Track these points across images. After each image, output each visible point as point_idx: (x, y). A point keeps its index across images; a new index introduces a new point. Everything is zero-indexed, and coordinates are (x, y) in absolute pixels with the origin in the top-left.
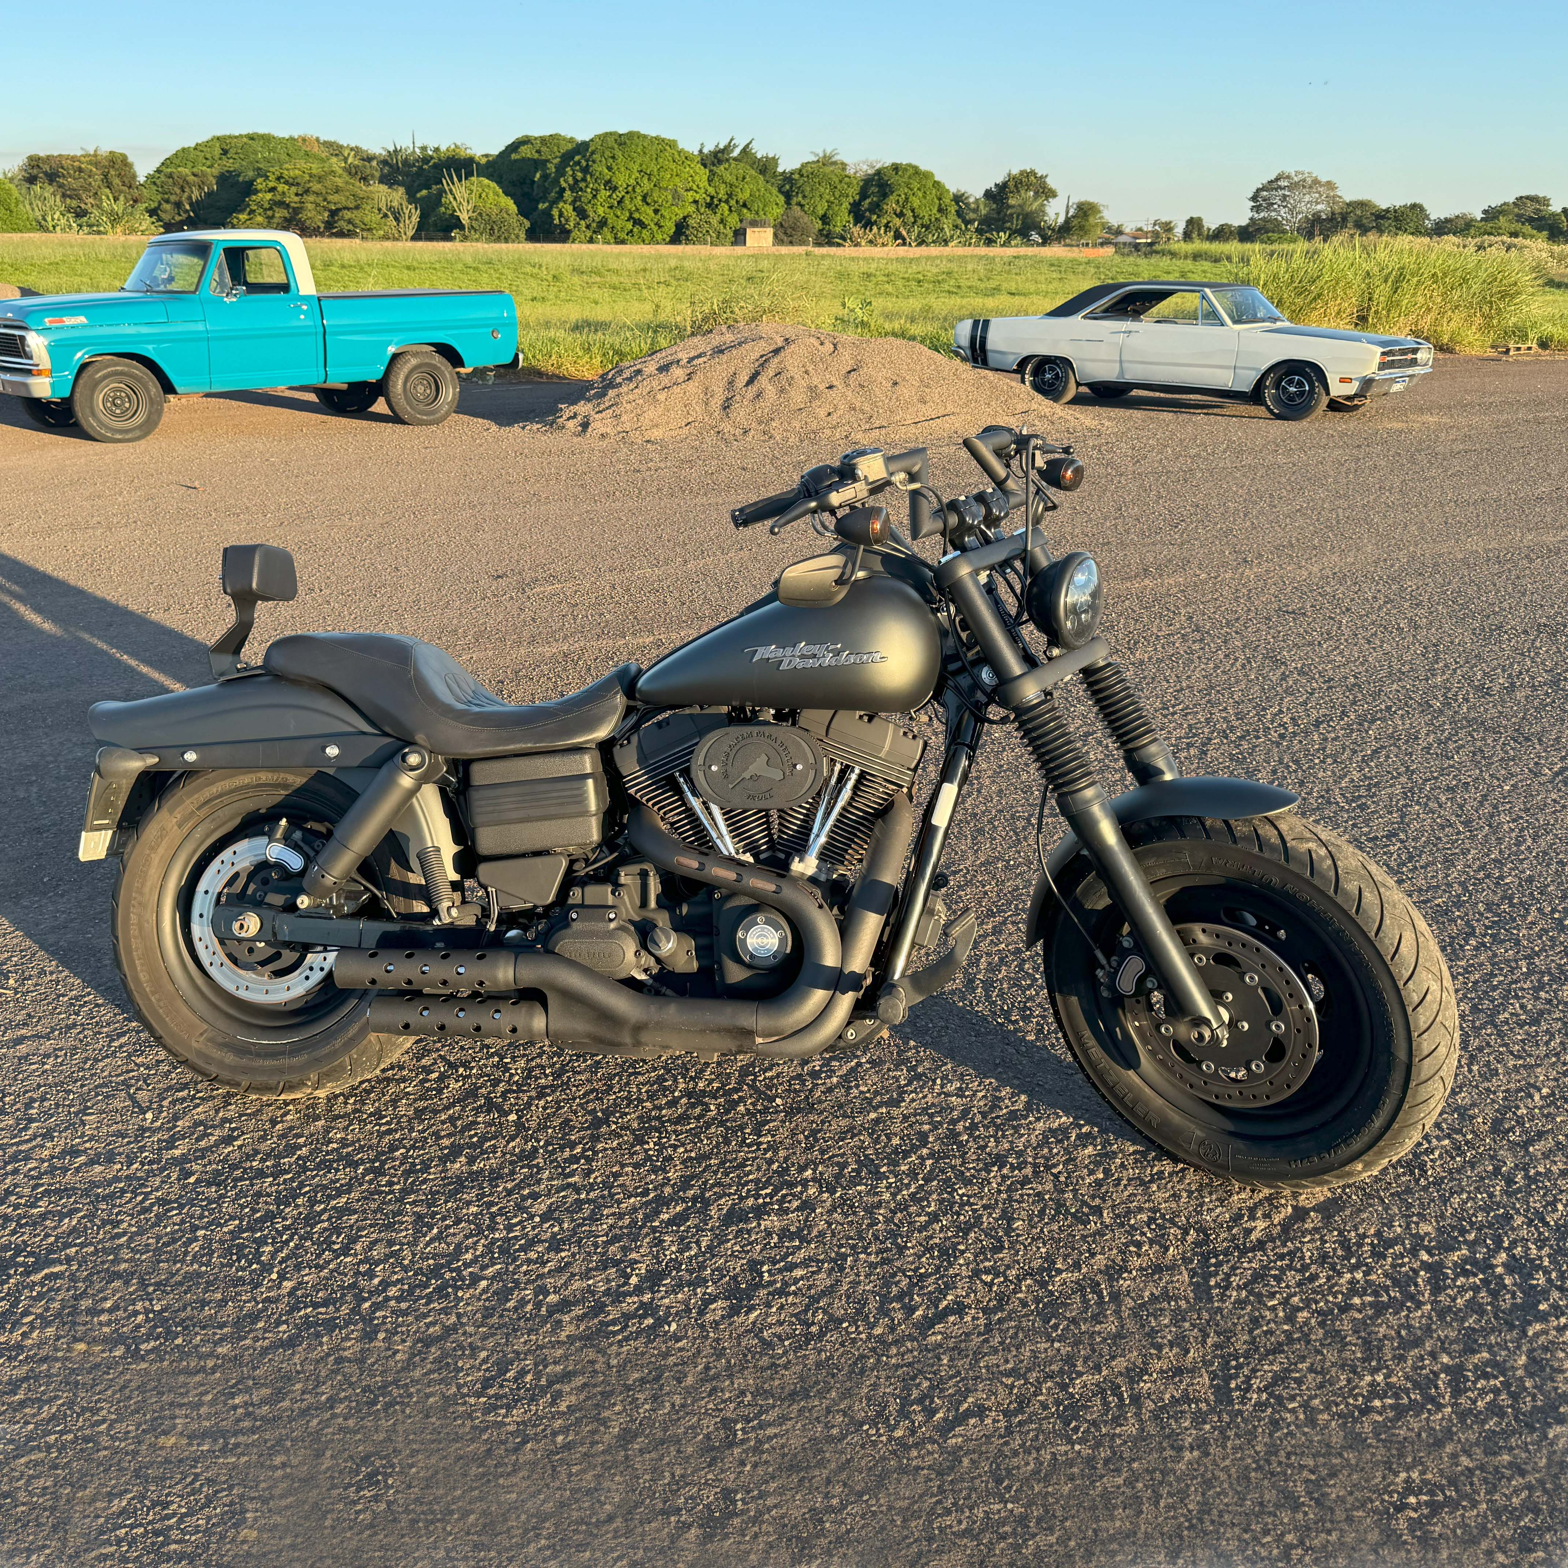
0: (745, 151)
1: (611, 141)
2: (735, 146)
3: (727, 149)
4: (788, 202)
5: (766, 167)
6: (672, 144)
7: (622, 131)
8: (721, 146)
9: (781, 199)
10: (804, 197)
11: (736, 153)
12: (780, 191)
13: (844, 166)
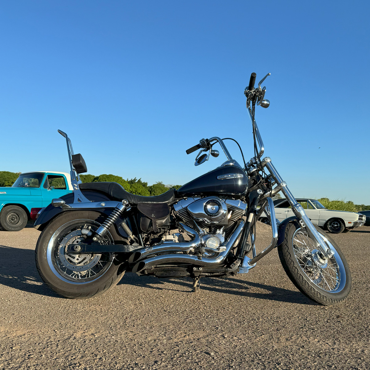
0: (139, 181)
1: (105, 177)
2: (136, 180)
3: (135, 180)
4: (151, 194)
5: (145, 185)
6: (121, 178)
7: (108, 174)
8: (133, 179)
9: (149, 193)
10: (155, 192)
11: (137, 181)
12: (149, 191)
13: (164, 185)
